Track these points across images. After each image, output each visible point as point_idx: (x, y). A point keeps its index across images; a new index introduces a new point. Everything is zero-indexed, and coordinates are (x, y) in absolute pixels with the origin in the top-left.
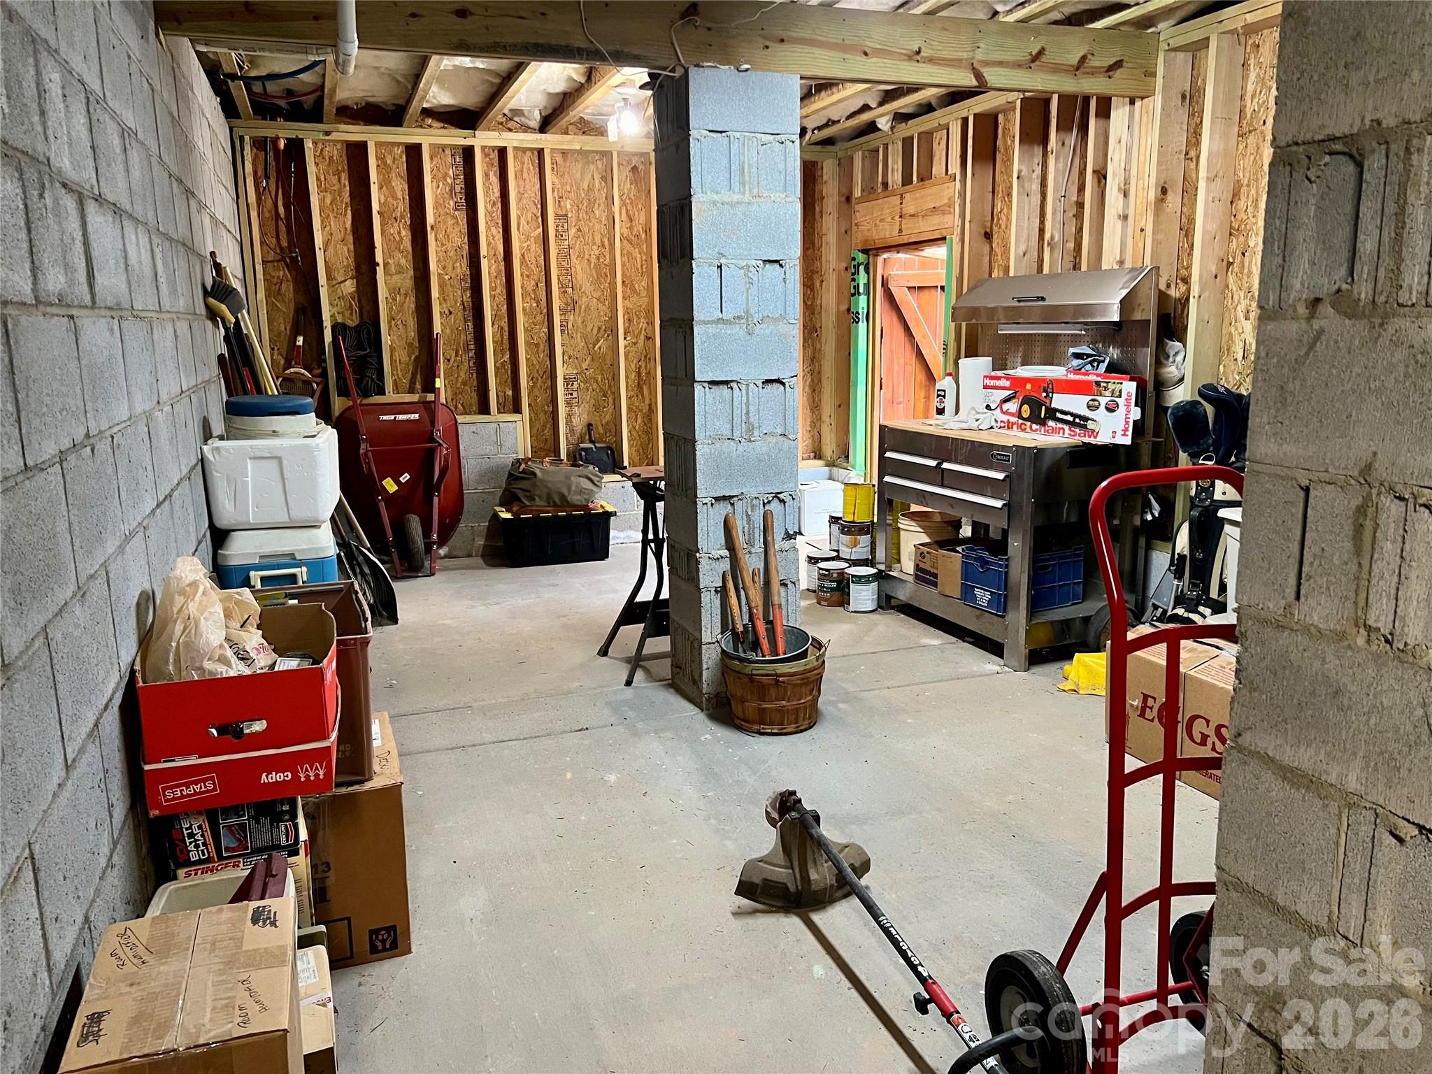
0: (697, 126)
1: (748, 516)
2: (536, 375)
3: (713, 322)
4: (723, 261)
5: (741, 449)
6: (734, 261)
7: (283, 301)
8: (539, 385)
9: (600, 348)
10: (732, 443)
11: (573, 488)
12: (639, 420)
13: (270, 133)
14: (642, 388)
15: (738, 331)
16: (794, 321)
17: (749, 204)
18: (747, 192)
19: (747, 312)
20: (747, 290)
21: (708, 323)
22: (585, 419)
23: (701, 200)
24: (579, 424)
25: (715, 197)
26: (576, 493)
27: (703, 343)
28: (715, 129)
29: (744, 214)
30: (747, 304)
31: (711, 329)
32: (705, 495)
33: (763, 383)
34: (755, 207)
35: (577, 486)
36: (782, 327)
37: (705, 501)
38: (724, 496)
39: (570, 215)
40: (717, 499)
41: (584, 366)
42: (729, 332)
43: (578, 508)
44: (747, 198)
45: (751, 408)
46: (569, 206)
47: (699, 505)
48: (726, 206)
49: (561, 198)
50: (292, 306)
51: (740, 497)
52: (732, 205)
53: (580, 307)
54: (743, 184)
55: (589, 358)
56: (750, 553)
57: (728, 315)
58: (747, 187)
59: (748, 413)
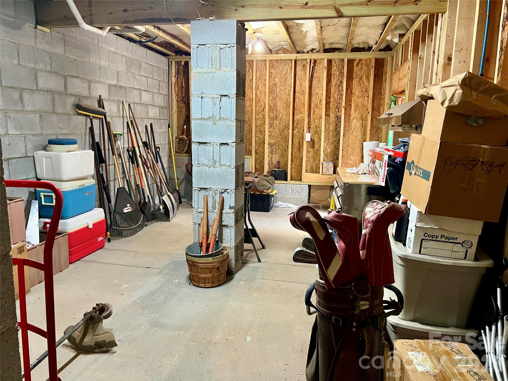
0: (193, 43)
1: (213, 197)
2: (260, 142)
3: (199, 119)
4: (203, 95)
5: (210, 170)
6: (208, 95)
7: (182, 114)
8: (261, 146)
9: (285, 133)
10: (207, 167)
11: (260, 184)
12: (298, 161)
13: (179, 60)
14: (300, 149)
15: (209, 123)
16: (233, 120)
17: (214, 73)
18: (214, 68)
19: (213, 116)
20: (213, 107)
21: (197, 119)
22: (277, 159)
23: (195, 71)
24: (275, 161)
25: (201, 70)
26: (261, 186)
27: (195, 127)
28: (200, 44)
29: (212, 77)
30: (213, 113)
31: (199, 122)
32: (196, 186)
33: (220, 144)
34: (217, 74)
35: (262, 184)
36: (228, 122)
37: (196, 189)
38: (203, 188)
39: (277, 84)
40: (201, 189)
41: (279, 140)
42: (206, 123)
43: (259, 191)
44: (214, 70)
45: (215, 154)
46: (277, 81)
47: (193, 190)
48: (205, 74)
49: (275, 77)
50: (185, 116)
51: (210, 189)
52: (207, 73)
53: (279, 118)
54: (212, 65)
55: (280, 137)
56: (213, 212)
57: (205, 116)
58: (214, 66)
59: (213, 156)
